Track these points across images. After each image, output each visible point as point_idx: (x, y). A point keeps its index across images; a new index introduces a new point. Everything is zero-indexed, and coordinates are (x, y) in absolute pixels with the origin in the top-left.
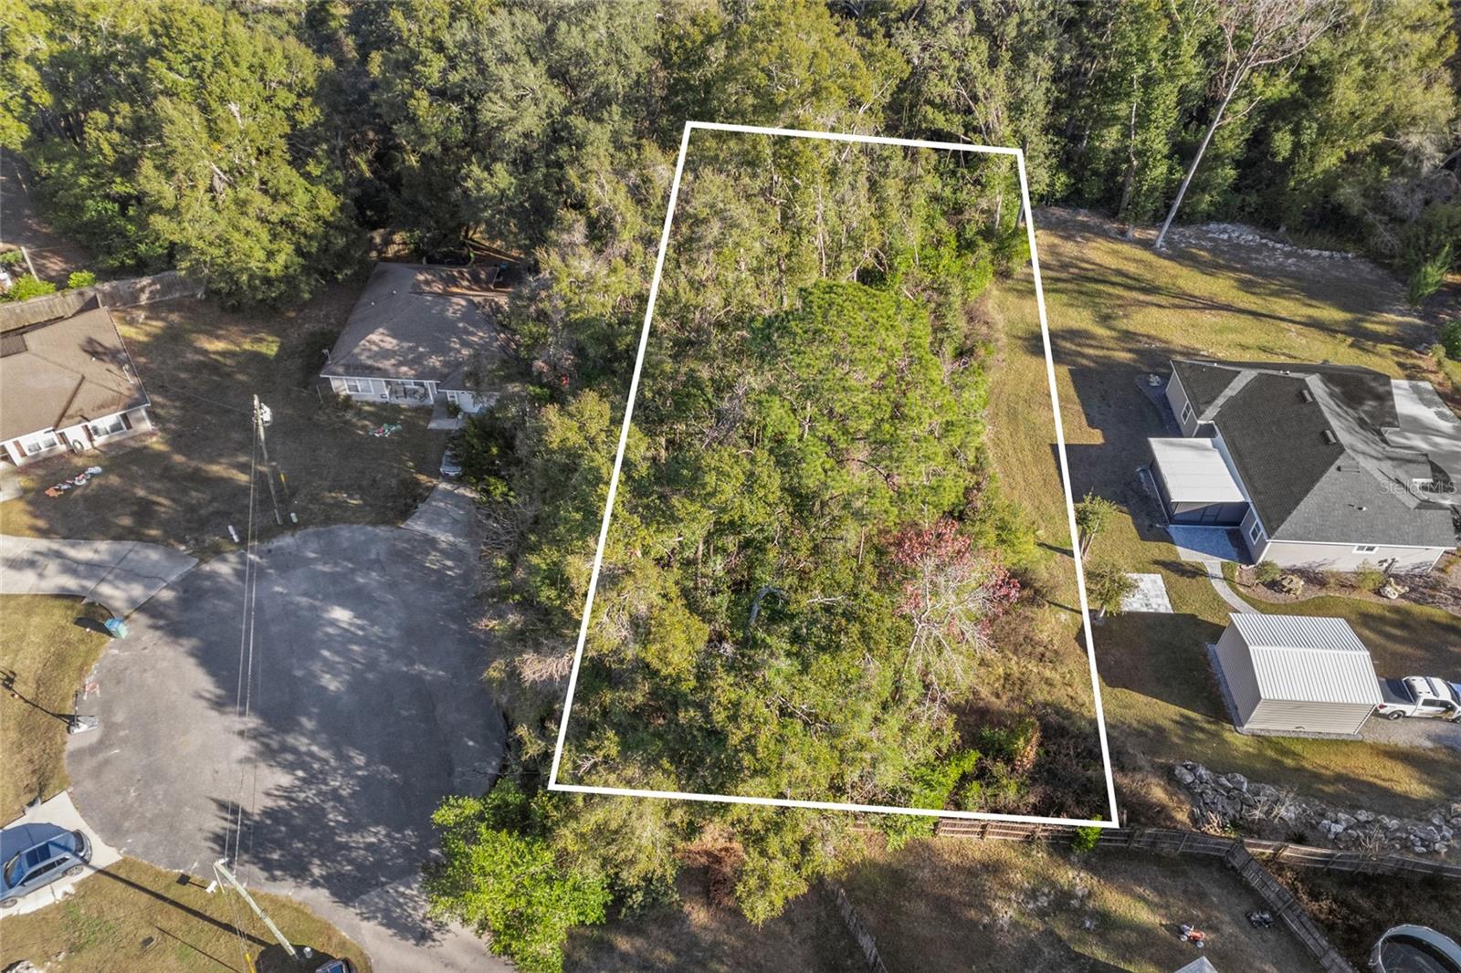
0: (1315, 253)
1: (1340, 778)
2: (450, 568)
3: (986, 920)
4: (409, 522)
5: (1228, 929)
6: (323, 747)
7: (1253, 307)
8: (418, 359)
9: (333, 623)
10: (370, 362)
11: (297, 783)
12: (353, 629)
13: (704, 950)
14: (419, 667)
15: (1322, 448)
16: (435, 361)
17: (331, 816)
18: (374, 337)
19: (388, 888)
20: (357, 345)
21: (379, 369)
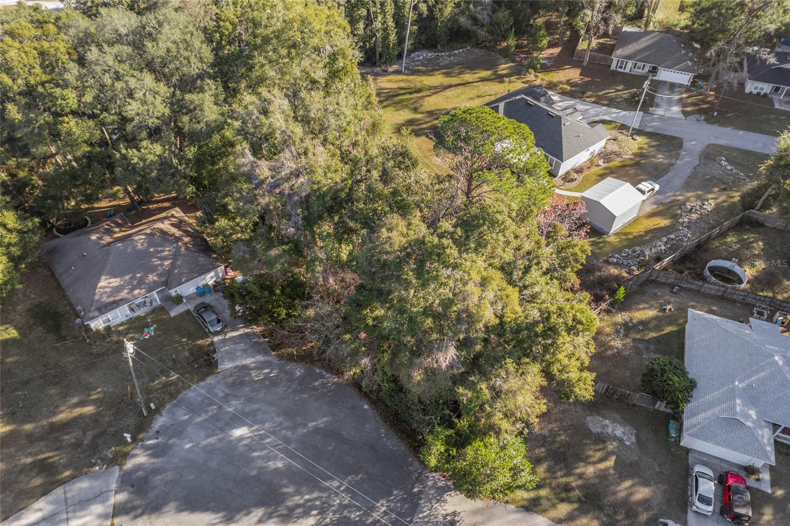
0: (457, 52)
1: (647, 232)
2: (270, 373)
3: (616, 351)
4: (220, 367)
5: (672, 300)
6: (311, 492)
7: (459, 82)
8: (140, 283)
9: (241, 438)
10: (111, 299)
11: (318, 517)
12: (256, 433)
13: (550, 436)
14: (311, 425)
15: (552, 119)
16: (152, 277)
17: (353, 516)
18: (102, 283)
19: (414, 520)
20: (94, 294)
21: (121, 300)
